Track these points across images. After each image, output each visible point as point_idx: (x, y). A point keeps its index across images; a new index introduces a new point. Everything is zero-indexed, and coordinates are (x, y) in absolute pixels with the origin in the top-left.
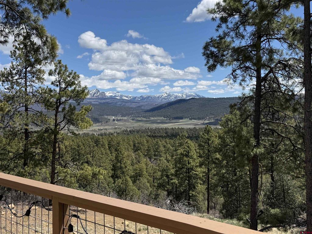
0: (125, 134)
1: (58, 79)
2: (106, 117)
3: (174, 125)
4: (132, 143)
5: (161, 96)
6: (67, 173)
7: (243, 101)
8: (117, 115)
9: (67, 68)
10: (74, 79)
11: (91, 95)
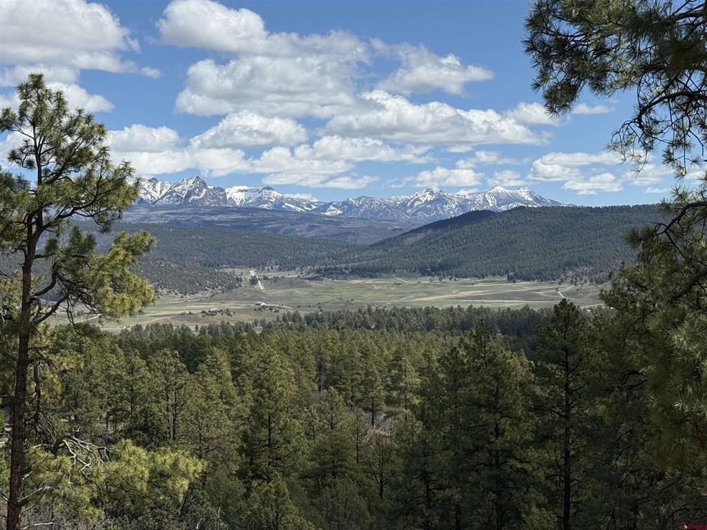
0: (290, 328)
1: (32, 142)
2: (229, 270)
3: (457, 298)
4: (312, 360)
5: (414, 202)
6: (63, 471)
7: (678, 219)
8: (264, 265)
9: (64, 103)
10: (87, 139)
11: (177, 196)
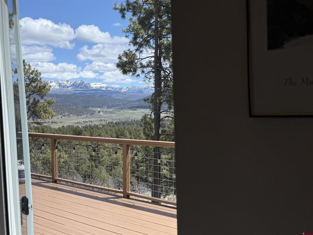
0: (110, 126)
2: (91, 109)
8: (102, 107)
9: (30, 67)
10: (36, 76)
11: (75, 86)
